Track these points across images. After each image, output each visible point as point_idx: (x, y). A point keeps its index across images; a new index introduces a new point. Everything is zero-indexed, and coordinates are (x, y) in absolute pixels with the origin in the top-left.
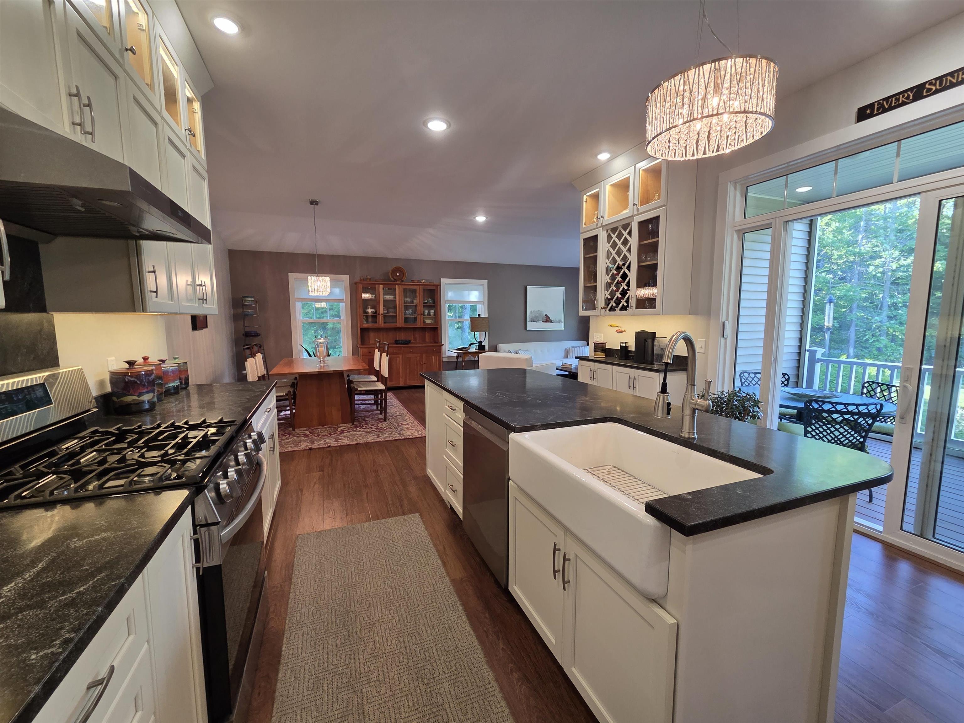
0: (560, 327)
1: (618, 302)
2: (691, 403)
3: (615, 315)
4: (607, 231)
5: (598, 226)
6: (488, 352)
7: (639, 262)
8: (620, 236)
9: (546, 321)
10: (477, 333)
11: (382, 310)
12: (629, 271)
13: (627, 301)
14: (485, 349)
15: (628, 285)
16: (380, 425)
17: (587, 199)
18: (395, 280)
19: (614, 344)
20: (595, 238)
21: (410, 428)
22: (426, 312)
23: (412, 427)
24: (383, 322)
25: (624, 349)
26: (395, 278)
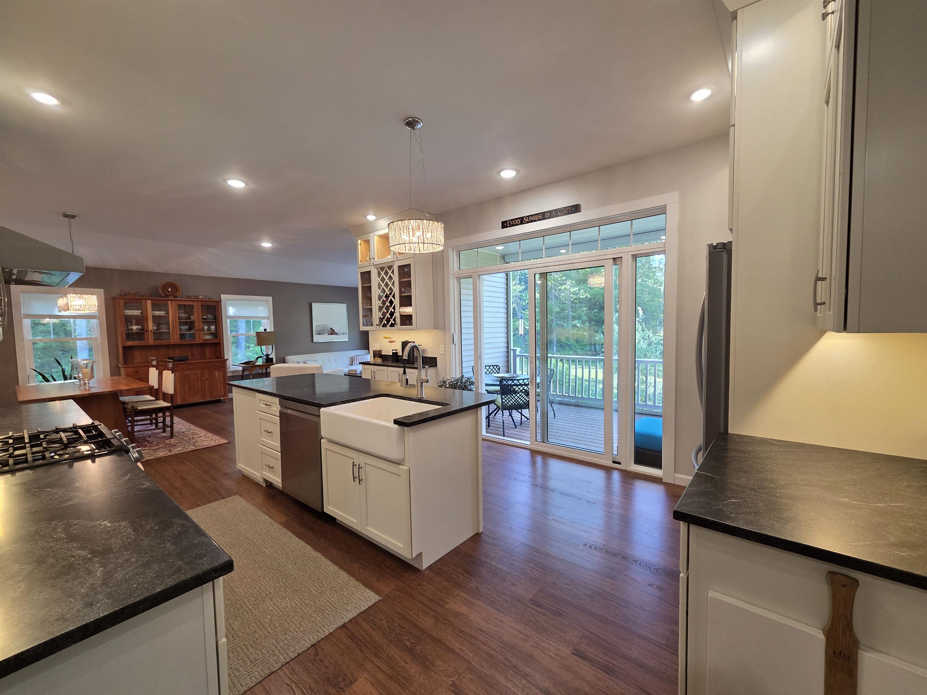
0: (345, 338)
1: (388, 320)
2: (420, 379)
3: (387, 330)
4: (377, 269)
5: (371, 265)
6: (276, 364)
7: (400, 293)
8: (386, 273)
9: (332, 334)
10: (264, 347)
11: (151, 326)
12: (394, 298)
13: (394, 320)
14: (272, 361)
15: (394, 308)
16: (167, 441)
17: (360, 243)
18: (166, 296)
19: (388, 351)
20: (369, 273)
21: (205, 439)
22: (206, 327)
23: (206, 438)
24: (153, 339)
25: (395, 354)
26: (167, 294)
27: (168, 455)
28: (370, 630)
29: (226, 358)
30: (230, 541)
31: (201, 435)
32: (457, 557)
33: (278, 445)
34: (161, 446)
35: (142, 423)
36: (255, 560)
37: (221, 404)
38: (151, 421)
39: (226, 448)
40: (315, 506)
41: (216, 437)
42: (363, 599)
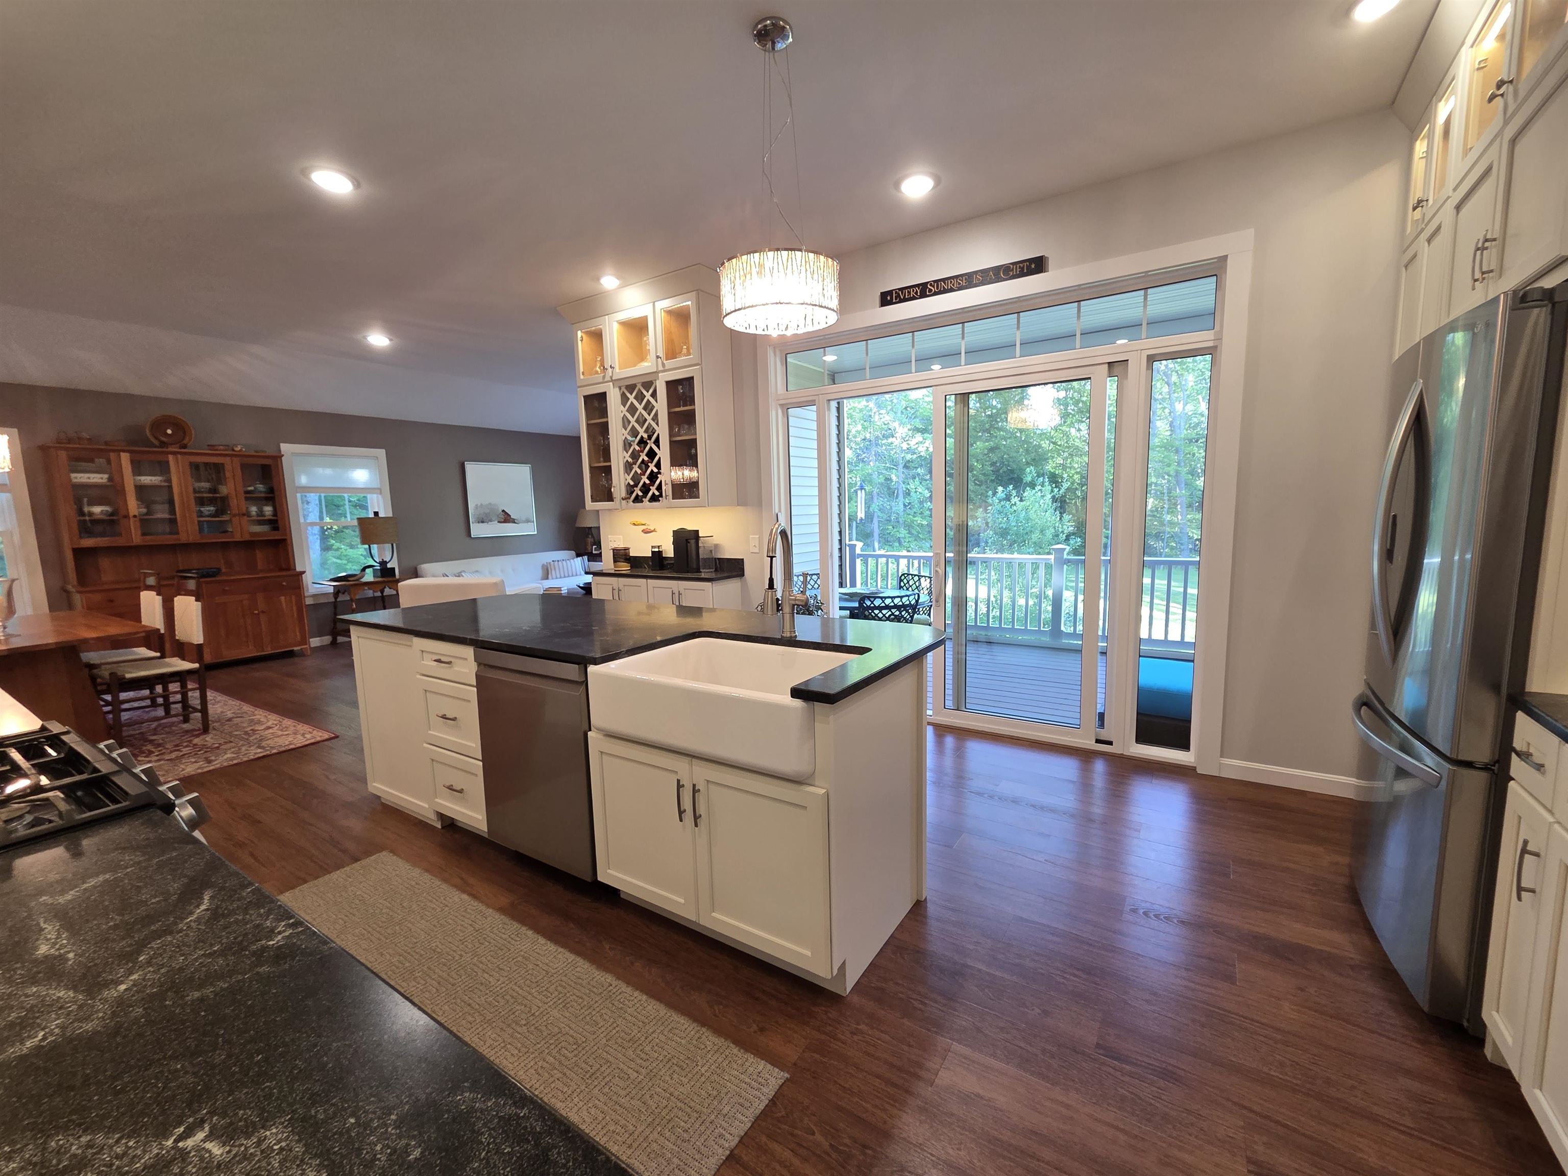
0: (531, 529)
1: (646, 489)
2: (790, 600)
3: (644, 508)
4: (620, 388)
5: (606, 380)
6: (404, 580)
7: (671, 435)
8: (640, 397)
9: (506, 521)
10: (375, 548)
11: (133, 506)
12: (658, 447)
13: (659, 488)
14: (395, 575)
15: (658, 465)
16: (196, 741)
17: (582, 337)
18: (163, 444)
19: (642, 549)
20: (602, 397)
21: (280, 733)
22: (254, 509)
23: (282, 730)
24: (139, 532)
25: (657, 556)
26: (163, 439)
27: (205, 770)
28: (796, 1162)
29: (299, 569)
30: (400, 962)
31: (269, 724)
32: (903, 958)
33: (474, 744)
34: (185, 750)
35: (136, 704)
36: (469, 1005)
37: (296, 660)
38: (153, 700)
39: (332, 748)
40: (581, 871)
41: (302, 728)
42: (747, 1080)
